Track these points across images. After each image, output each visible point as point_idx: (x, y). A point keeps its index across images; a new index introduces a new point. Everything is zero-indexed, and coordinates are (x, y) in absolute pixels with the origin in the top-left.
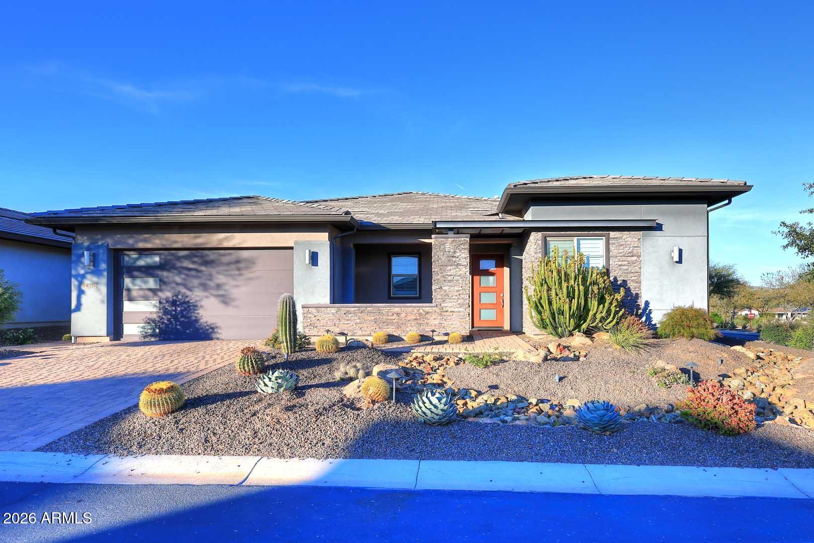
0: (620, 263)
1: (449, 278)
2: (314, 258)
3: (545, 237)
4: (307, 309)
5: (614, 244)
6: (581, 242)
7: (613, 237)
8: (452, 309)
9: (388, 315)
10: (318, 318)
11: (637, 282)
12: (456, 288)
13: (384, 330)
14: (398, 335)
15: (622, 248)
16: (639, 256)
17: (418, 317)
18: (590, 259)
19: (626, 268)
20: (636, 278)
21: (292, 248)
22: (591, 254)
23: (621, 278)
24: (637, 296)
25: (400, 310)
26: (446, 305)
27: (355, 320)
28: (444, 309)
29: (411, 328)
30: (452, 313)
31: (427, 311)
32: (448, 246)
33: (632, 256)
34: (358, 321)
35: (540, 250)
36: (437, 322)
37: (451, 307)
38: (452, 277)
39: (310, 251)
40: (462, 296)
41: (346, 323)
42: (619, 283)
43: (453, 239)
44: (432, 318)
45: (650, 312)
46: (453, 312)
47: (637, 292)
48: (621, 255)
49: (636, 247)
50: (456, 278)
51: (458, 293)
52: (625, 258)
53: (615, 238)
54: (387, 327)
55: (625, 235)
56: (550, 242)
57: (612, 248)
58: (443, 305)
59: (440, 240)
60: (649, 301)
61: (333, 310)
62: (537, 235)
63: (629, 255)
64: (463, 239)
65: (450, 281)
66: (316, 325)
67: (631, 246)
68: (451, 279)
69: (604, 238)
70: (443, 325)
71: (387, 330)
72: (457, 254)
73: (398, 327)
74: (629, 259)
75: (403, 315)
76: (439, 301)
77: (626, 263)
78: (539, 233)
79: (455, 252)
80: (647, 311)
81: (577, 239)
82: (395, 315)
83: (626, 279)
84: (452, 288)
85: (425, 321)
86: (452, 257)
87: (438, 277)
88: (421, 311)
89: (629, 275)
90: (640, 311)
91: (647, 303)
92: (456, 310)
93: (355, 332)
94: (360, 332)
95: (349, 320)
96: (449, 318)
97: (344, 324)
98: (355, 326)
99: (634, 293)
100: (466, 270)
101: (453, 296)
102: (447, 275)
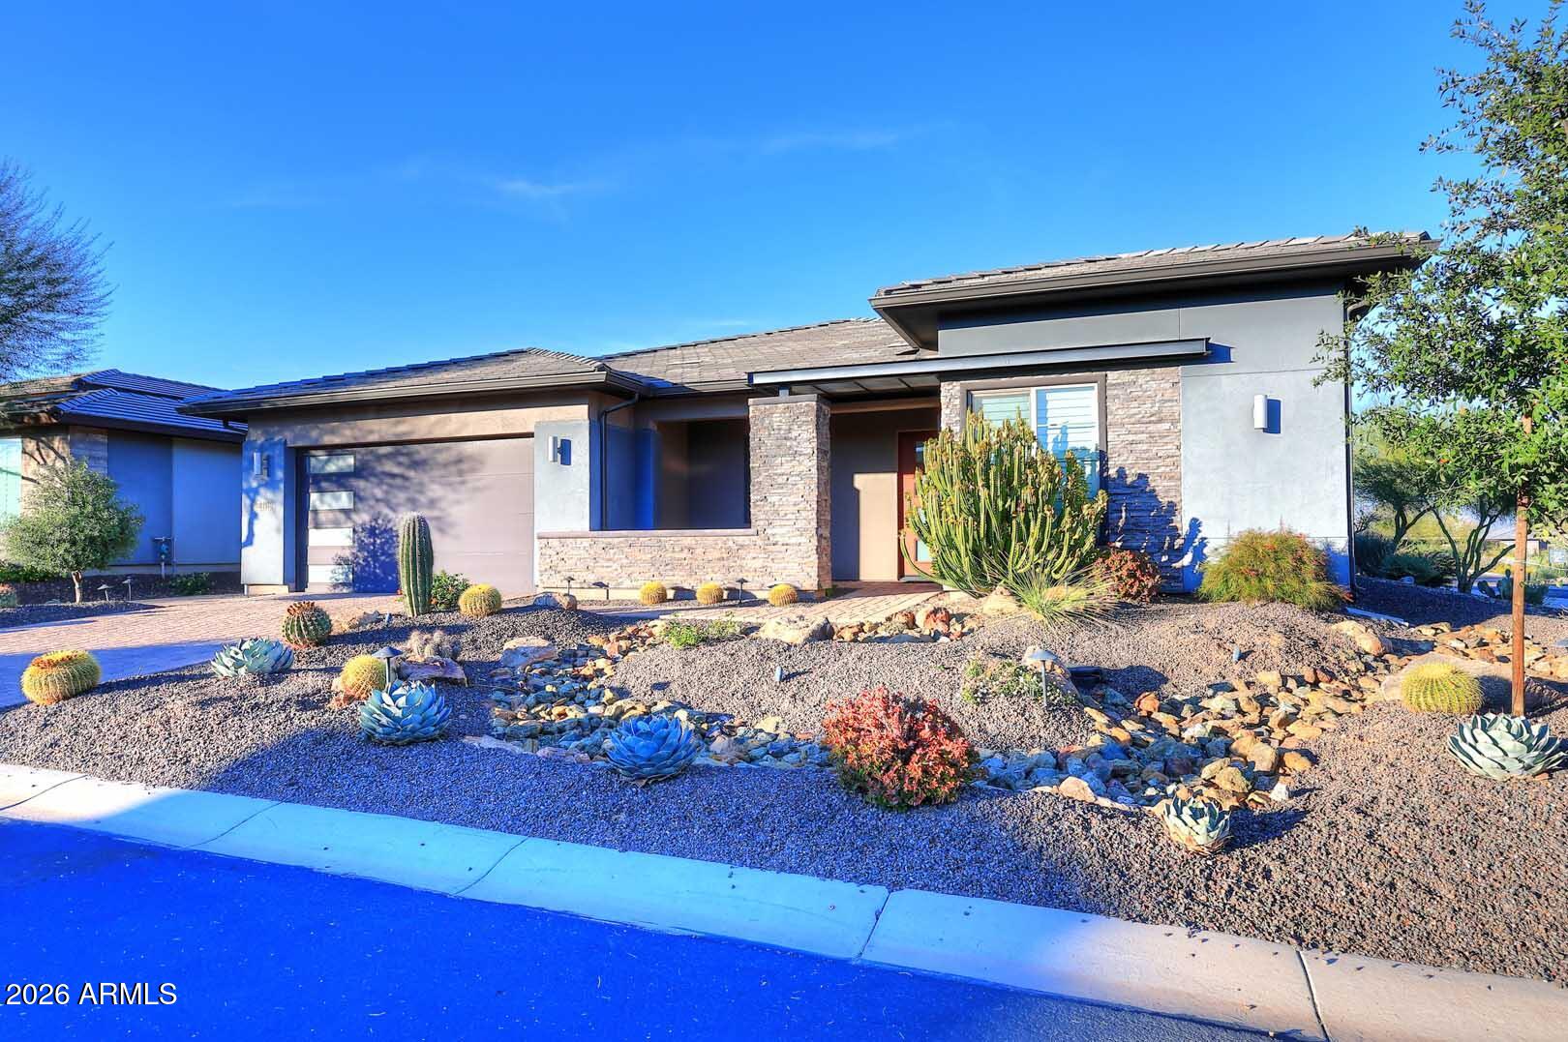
0: (1131, 438)
1: (781, 480)
2: (564, 451)
3: (968, 391)
4: (545, 541)
5: (1117, 397)
6: (1049, 396)
7: (1114, 382)
8: (786, 540)
9: (673, 552)
10: (561, 556)
11: (1171, 478)
12: (793, 499)
13: (667, 578)
14: (690, 588)
15: (1135, 404)
16: (1175, 422)
17: (725, 556)
18: (1069, 431)
19: (1145, 447)
20: (1168, 469)
21: (530, 435)
22: (1072, 421)
23: (1133, 471)
24: (1172, 508)
25: (694, 542)
26: (774, 531)
27: (621, 559)
28: (771, 539)
29: (714, 576)
30: (785, 547)
31: (739, 543)
32: (776, 418)
33: (1160, 421)
34: (625, 561)
35: (958, 418)
36: (758, 564)
37: (783, 535)
38: (785, 477)
39: (555, 439)
40: (804, 514)
41: (605, 565)
42: (1129, 480)
43: (786, 405)
44: (749, 557)
45: (1203, 543)
46: (787, 545)
47: (1170, 500)
48: (1133, 420)
49: (1166, 401)
50: (794, 478)
51: (797, 508)
52: (1143, 428)
53: (1119, 384)
54: (671, 573)
55: (1143, 375)
56: (984, 401)
57: (1112, 406)
58: (769, 531)
59: (762, 407)
60: (1201, 520)
61: (586, 543)
62: (951, 387)
63: (1152, 419)
64: (804, 404)
65: (781, 486)
66: (558, 569)
67: (1159, 397)
68: (784, 481)
69: (1095, 385)
70: (769, 570)
71: (672, 578)
72: (794, 434)
73: (692, 573)
74: (1152, 428)
75: (699, 551)
76: (762, 523)
77: (1143, 437)
78: (955, 383)
79: (790, 430)
80: (1196, 540)
81: (1037, 391)
82: (686, 551)
83: (1145, 472)
84: (784, 499)
85: (738, 562)
86: (785, 439)
87: (760, 479)
88: (730, 543)
89: (1153, 464)
90: (1179, 542)
91: (1195, 525)
92: (793, 541)
93: (620, 580)
94: (627, 583)
95: (610, 560)
96: (780, 556)
97: (603, 567)
98: (620, 571)
99: (1164, 501)
100: (810, 464)
101: (786, 514)
102: (776, 474)
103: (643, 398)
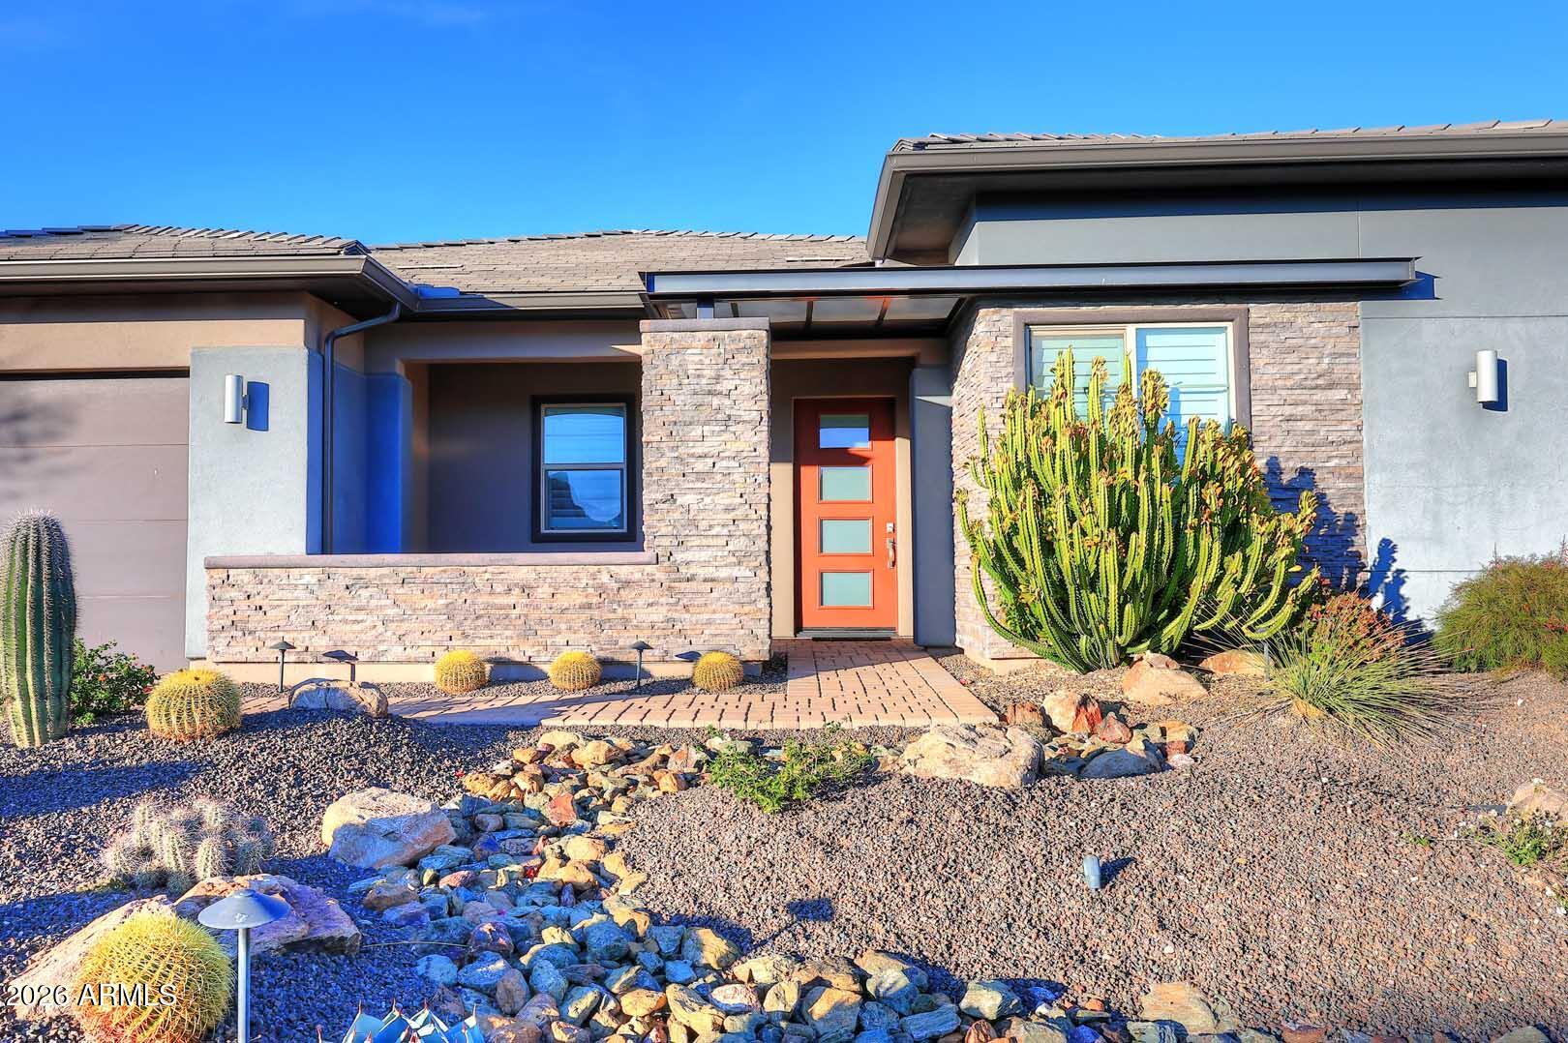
0: (1288, 410)
1: (701, 466)
2: (254, 404)
3: (1027, 325)
4: (222, 574)
5: (1263, 345)
6: (1151, 340)
7: (1261, 321)
8: (710, 572)
9: (491, 594)
10: (257, 601)
11: (1349, 476)
12: (723, 500)
13: (478, 642)
14: (525, 659)
15: (1293, 358)
16: (1353, 388)
17: (595, 600)
18: (1182, 397)
19: (1309, 426)
20: (1344, 462)
21: (182, 373)
22: (1188, 380)
23: (1291, 464)
24: (1352, 523)
25: (534, 576)
26: (688, 556)
27: (381, 607)
28: (683, 569)
29: (572, 637)
30: (709, 585)
31: (623, 577)
32: (692, 358)
33: (1331, 386)
34: (392, 612)
35: (1011, 370)
36: (658, 615)
37: (706, 564)
38: (710, 461)
39: (239, 379)
40: (743, 526)
41: (351, 618)
42: (1286, 478)
43: (711, 334)
44: (641, 602)
45: (1399, 579)
46: (713, 580)
47: (1351, 509)
48: (1289, 383)
49: (1342, 355)
50: (724, 463)
51: (732, 516)
52: (1304, 395)
53: (1267, 325)
54: (488, 632)
55: (1303, 314)
56: (1045, 344)
57: (1259, 358)
58: (678, 557)
59: (666, 337)
60: (1395, 542)
61: (310, 577)
62: (995, 318)
63: (1320, 382)
64: (745, 333)
65: (701, 476)
66: (251, 626)
67: (1329, 349)
68: (706, 469)
69: (1229, 325)
70: (677, 627)
71: (489, 642)
72: (726, 385)
73: (528, 632)
74: (1319, 396)
75: (543, 592)
76: (665, 542)
77: (1308, 409)
78: (1004, 311)
79: (718, 378)
80: (1389, 574)
81: (1137, 329)
82: (517, 591)
83: (1309, 465)
84: (708, 500)
85: (620, 610)
86: (710, 393)
87: (663, 463)
88: (605, 578)
89: (1322, 453)
90: (1363, 577)
91: (1387, 549)
92: (724, 573)
93: (381, 648)
94: (397, 651)
95: (359, 609)
96: (700, 601)
97: (346, 622)
98: (380, 629)
99: (1341, 511)
100: (755, 439)
101: (711, 527)
102: (692, 455)
103: (408, 317)
